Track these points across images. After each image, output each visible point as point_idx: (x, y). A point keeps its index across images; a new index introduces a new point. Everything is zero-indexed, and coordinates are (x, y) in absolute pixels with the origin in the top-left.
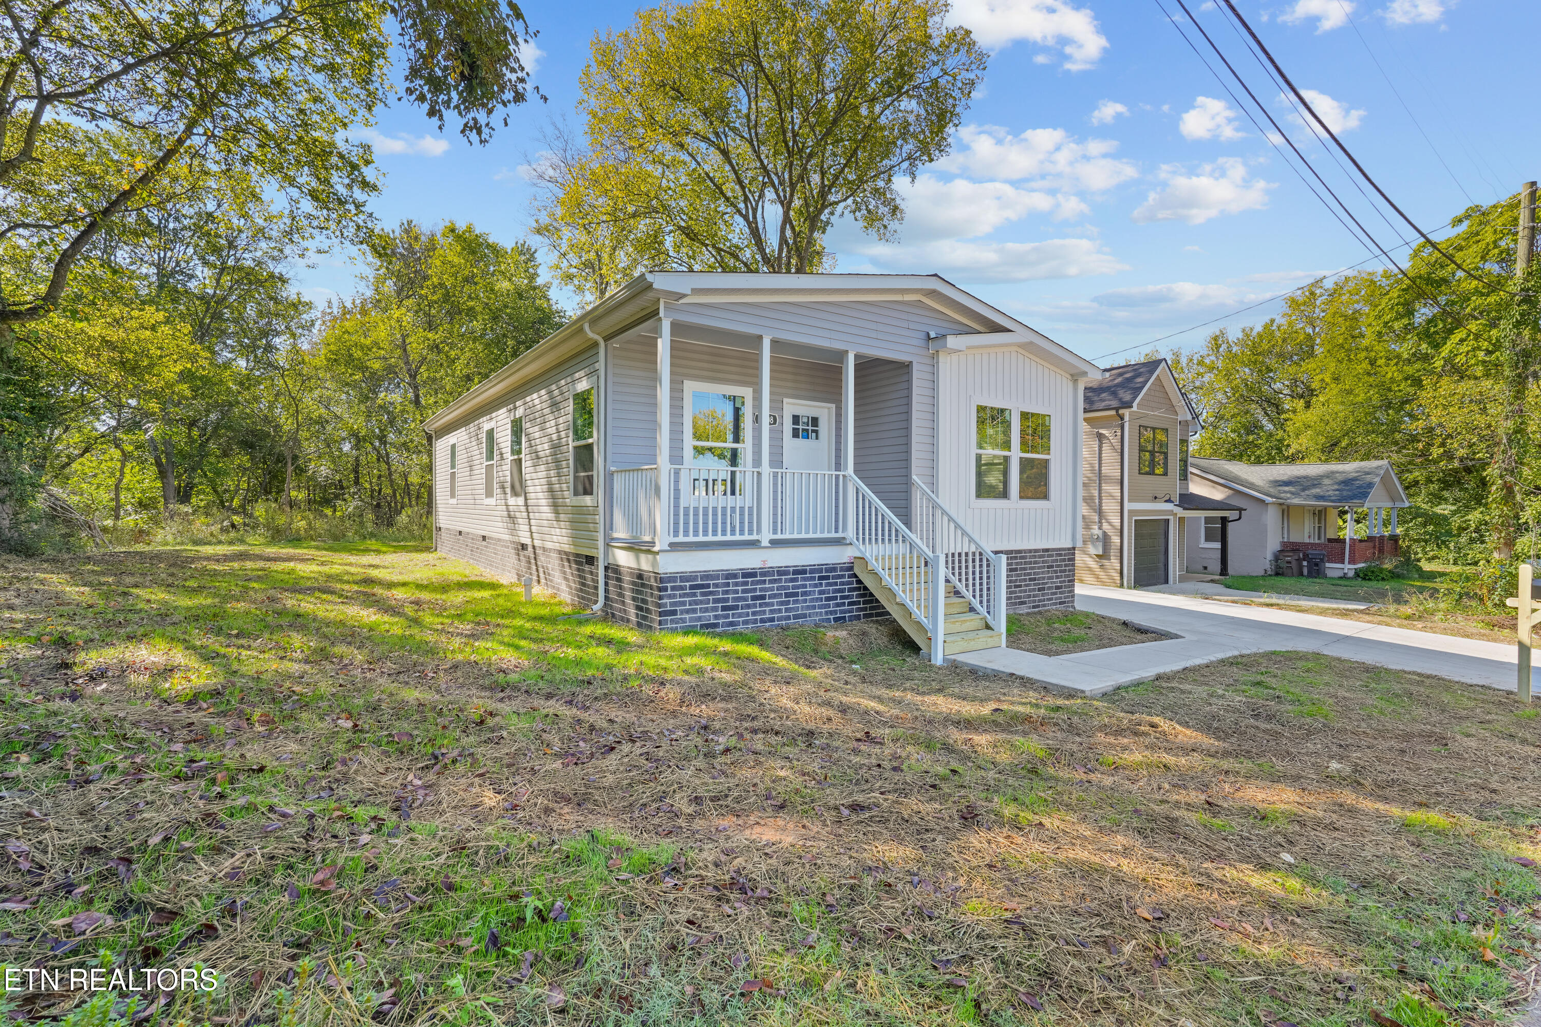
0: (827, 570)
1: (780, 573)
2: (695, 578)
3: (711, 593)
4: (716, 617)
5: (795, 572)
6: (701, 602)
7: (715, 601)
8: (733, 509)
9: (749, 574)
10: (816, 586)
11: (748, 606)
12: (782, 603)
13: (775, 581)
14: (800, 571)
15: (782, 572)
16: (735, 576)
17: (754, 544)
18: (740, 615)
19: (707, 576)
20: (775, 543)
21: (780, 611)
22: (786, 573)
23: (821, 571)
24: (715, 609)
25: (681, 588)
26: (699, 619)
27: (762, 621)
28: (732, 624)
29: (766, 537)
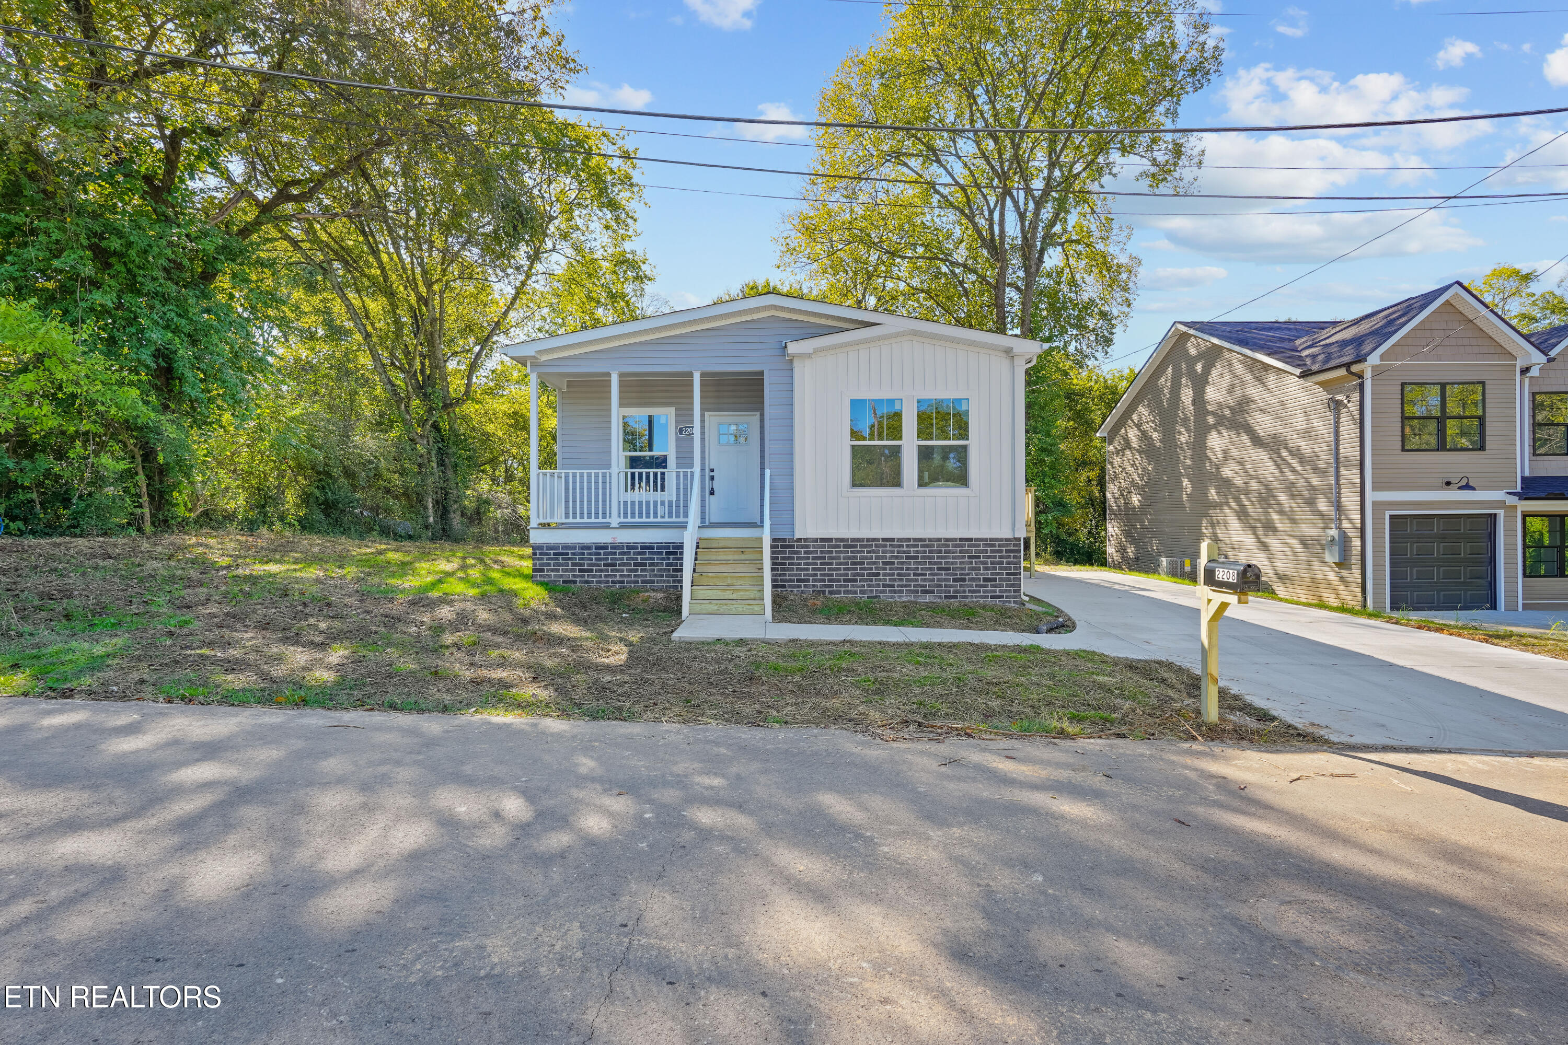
0: (674, 548)
1: (629, 547)
2: (557, 548)
3: (569, 559)
4: (574, 576)
5: (642, 548)
6: (562, 565)
7: (573, 565)
8: (663, 503)
9: (600, 547)
10: (663, 559)
11: (601, 571)
12: (631, 571)
13: (624, 553)
14: (646, 547)
15: (631, 547)
16: (589, 548)
17: (607, 526)
18: (594, 577)
19: (566, 546)
20: (623, 526)
21: (629, 576)
22: (635, 548)
23: (668, 548)
24: (574, 570)
25: (546, 554)
26: (561, 576)
27: (613, 582)
28: (587, 582)
29: (615, 521)
